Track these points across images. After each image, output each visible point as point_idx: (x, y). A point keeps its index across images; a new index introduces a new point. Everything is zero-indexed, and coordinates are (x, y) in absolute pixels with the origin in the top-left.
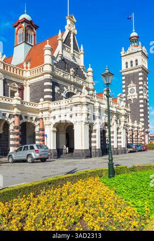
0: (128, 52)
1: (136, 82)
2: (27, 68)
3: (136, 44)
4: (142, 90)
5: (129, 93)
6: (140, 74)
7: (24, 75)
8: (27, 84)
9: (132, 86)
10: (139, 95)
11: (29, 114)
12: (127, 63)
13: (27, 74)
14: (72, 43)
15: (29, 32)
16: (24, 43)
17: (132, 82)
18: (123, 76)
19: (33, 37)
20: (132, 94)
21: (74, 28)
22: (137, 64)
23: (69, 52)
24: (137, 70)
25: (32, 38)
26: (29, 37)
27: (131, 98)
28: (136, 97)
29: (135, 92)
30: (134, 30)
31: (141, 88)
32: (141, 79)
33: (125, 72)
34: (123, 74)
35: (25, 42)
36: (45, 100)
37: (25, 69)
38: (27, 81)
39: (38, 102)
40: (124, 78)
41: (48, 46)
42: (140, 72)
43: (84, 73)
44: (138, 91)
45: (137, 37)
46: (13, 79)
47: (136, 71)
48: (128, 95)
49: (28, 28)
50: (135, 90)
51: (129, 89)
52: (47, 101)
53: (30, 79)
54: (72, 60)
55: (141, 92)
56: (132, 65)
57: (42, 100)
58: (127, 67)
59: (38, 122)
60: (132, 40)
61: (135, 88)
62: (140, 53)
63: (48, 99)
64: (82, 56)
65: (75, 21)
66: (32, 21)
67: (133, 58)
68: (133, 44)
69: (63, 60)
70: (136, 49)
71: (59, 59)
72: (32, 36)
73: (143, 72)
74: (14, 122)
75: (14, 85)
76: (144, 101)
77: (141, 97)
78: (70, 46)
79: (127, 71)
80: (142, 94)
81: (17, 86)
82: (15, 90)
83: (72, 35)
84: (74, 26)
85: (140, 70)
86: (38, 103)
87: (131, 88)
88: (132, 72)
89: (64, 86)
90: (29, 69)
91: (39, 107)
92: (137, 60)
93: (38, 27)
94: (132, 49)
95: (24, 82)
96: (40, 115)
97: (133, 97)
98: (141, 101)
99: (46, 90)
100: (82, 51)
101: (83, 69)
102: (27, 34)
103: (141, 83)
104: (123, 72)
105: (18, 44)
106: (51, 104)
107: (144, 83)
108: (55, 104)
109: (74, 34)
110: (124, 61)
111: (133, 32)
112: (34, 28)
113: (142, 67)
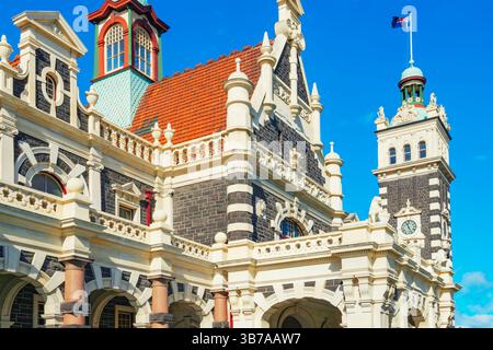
0: (396, 121)
1: (421, 202)
2: (163, 140)
3: (418, 100)
4: (438, 225)
5: (400, 232)
6: (434, 181)
7: (155, 162)
8: (165, 188)
9: (409, 211)
10: (430, 238)
11: (187, 277)
12: (392, 151)
13: (163, 160)
14: (293, 75)
15: (142, 40)
16: (129, 71)
17: (408, 203)
18: (381, 185)
19: (151, 55)
20: (409, 236)
21: (299, 31)
22: (423, 154)
23: (286, 101)
24: (425, 171)
25: (148, 57)
26: (142, 55)
28: (421, 243)
29: (419, 230)
30: (412, 61)
31: (435, 219)
32: (435, 194)
33: (388, 173)
34: (381, 179)
35: (133, 68)
36: (231, 236)
37: (157, 143)
38: (163, 179)
39: (211, 242)
40: (383, 190)
41: (238, 74)
42: (431, 176)
43: (320, 165)
44: (427, 226)
45: (423, 80)
46: (127, 172)
47: (420, 172)
49: (137, 27)
50: (419, 225)
51: (400, 221)
53: (173, 174)
54: (294, 126)
55: (435, 231)
56: (408, 157)
57: (220, 236)
58: (393, 160)
59: (211, 303)
60: (409, 89)
61: (417, 219)
62: (434, 124)
63: (241, 234)
64: (316, 116)
65: (301, 11)
66: (150, 7)
67: (412, 137)
68: (410, 100)
69: (274, 122)
70: (421, 113)
71: (264, 118)
72: (148, 52)
73: (440, 178)
74: (150, 300)
75: (131, 190)
77: (435, 243)
78: (288, 83)
79: (395, 172)
80: (438, 237)
81: (137, 192)
82: (131, 205)
83: (293, 51)
84: (299, 27)
85: (435, 169)
86: (209, 244)
87: (404, 219)
88: (409, 174)
89: (276, 199)
90: (169, 144)
91: (215, 256)
92: (422, 144)
93: (168, 28)
94: (408, 110)
95: (156, 184)
96: (217, 282)
97: (413, 245)
99: (232, 208)
100: (315, 102)
101: (318, 152)
102: (137, 44)
103: (434, 206)
104: (382, 174)
105: (106, 73)
106: (256, 249)
107: (441, 207)
108: (268, 250)
109: (299, 49)
110: (384, 144)
111: (409, 66)
112: (155, 30)
113: (438, 163)
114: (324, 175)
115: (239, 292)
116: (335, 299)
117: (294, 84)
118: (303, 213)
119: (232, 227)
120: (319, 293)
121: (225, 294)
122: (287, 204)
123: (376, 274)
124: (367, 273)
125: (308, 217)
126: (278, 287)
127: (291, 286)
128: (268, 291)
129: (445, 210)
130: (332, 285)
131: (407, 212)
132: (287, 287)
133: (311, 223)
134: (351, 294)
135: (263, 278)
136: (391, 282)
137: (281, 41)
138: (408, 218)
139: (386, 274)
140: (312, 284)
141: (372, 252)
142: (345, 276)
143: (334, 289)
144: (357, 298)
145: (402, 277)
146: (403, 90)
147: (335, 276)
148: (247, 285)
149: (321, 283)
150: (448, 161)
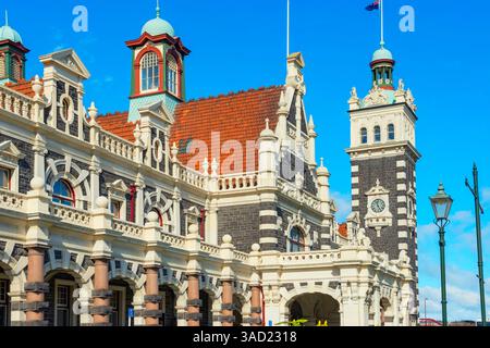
0: (367, 103)
1: (390, 183)
3: (387, 82)
4: (404, 205)
5: (370, 210)
6: (401, 163)
9: (378, 192)
10: (396, 217)
12: (364, 130)
13: (211, 187)
14: (298, 117)
15: (171, 64)
16: (164, 95)
17: (378, 182)
18: (353, 163)
19: (177, 76)
20: (378, 215)
21: (302, 81)
22: (391, 136)
23: (294, 138)
24: (393, 153)
25: (175, 78)
26: (171, 77)
27: (374, 223)
28: (389, 222)
29: (387, 208)
30: (382, 43)
31: (401, 199)
32: (401, 175)
33: (359, 152)
34: (353, 158)
35: (167, 92)
37: (206, 173)
39: (248, 250)
40: (355, 169)
42: (399, 158)
43: (314, 180)
44: (394, 206)
45: (392, 63)
47: (389, 154)
48: (367, 216)
49: (170, 55)
50: (387, 204)
51: (370, 200)
52: (275, 252)
53: (218, 197)
55: (401, 211)
56: (378, 138)
57: (255, 246)
58: (364, 140)
59: (250, 294)
60: (382, 71)
61: (386, 198)
62: (401, 109)
64: (311, 143)
65: (303, 65)
67: (382, 119)
68: (380, 81)
70: (388, 96)
72: (175, 74)
73: (406, 159)
76: (409, 235)
77: (401, 223)
78: (295, 123)
79: (366, 152)
80: (404, 217)
81: (197, 212)
83: (298, 98)
84: (302, 78)
85: (401, 152)
87: (374, 198)
88: (379, 155)
89: (288, 214)
90: (215, 174)
92: (391, 127)
93: (189, 51)
94: (379, 93)
95: (206, 204)
97: (381, 222)
98: (402, 234)
99: (263, 227)
100: (311, 131)
101: (314, 170)
103: (401, 187)
104: (354, 153)
105: (142, 92)
106: (281, 257)
107: (407, 187)
108: (290, 258)
109: (302, 95)
110: (357, 123)
111: (379, 47)
112: (180, 55)
113: (404, 146)
114: (317, 186)
115: (270, 287)
116: (335, 294)
117: (299, 123)
118: (304, 220)
119: (263, 240)
120: (325, 290)
121: (260, 288)
122: (294, 216)
123: (361, 280)
124: (356, 279)
125: (307, 222)
126: (297, 284)
127: (306, 284)
128: (290, 287)
129: (411, 190)
130: (333, 285)
131: (377, 192)
132: (302, 284)
133: (308, 227)
134: (346, 292)
135: (286, 277)
136: (370, 284)
137: (290, 91)
138: (378, 197)
139: (367, 279)
140: (320, 284)
141: (359, 266)
142: (343, 280)
143: (335, 288)
144: (349, 295)
145: (376, 278)
146: (374, 71)
147: (336, 279)
148: (276, 283)
149: (326, 283)
150: (414, 145)
